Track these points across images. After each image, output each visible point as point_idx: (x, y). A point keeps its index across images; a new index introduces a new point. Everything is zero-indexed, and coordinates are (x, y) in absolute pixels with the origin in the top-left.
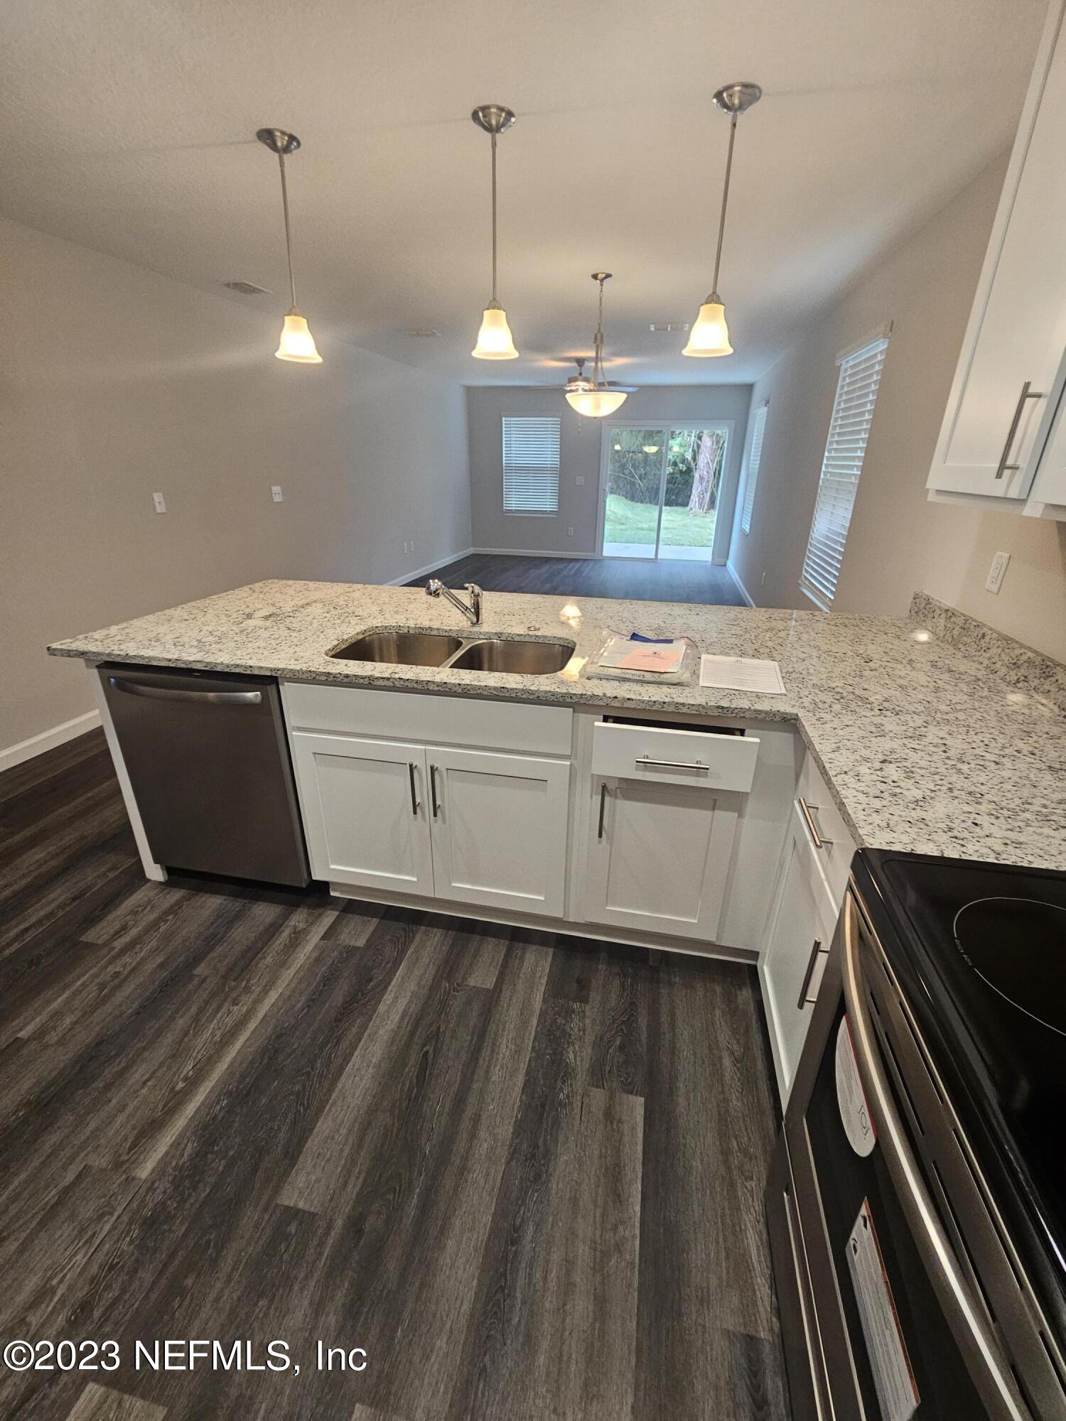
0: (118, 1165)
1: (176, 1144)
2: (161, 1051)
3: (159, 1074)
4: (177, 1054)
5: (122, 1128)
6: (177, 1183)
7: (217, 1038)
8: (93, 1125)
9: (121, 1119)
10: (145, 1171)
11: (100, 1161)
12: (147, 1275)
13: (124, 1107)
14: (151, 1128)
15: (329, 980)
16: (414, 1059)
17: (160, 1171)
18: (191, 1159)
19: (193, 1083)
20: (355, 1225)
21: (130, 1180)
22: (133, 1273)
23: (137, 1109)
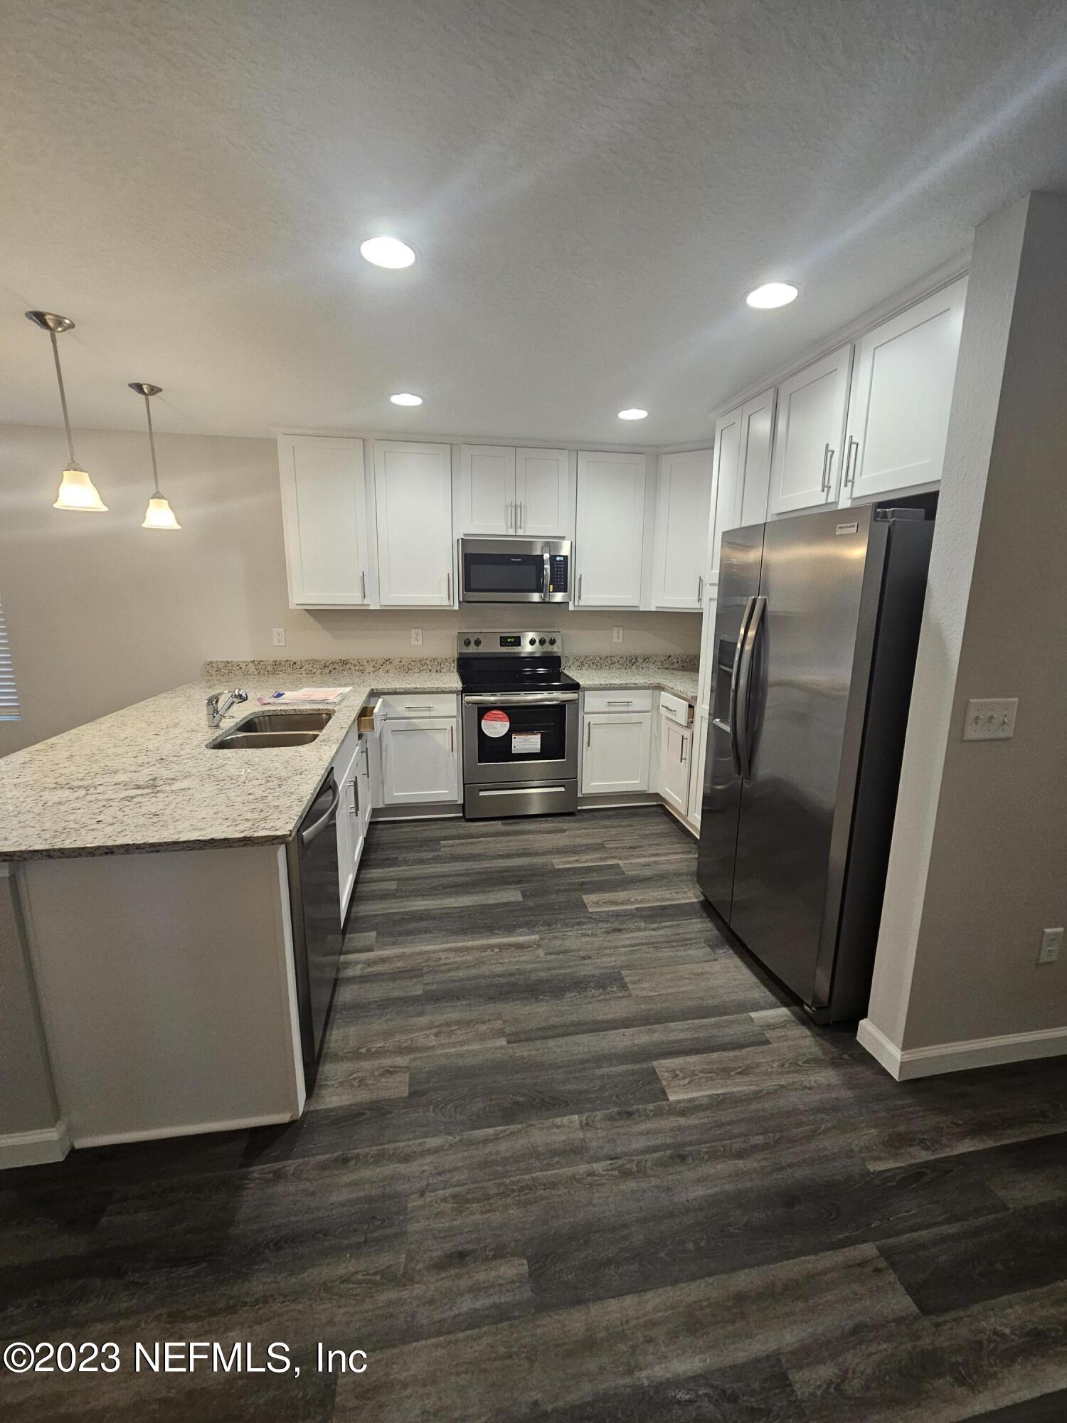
0: (539, 946)
1: (521, 935)
2: (484, 970)
3: (495, 962)
4: (481, 962)
5: (526, 956)
6: (534, 926)
7: (465, 953)
8: (530, 966)
9: (522, 959)
10: (536, 937)
11: (541, 952)
12: (562, 916)
13: (516, 962)
14: (519, 946)
15: (409, 933)
16: (446, 890)
17: (533, 933)
18: (523, 927)
19: (491, 947)
20: (519, 882)
21: (542, 939)
22: (564, 920)
23: (515, 957)
